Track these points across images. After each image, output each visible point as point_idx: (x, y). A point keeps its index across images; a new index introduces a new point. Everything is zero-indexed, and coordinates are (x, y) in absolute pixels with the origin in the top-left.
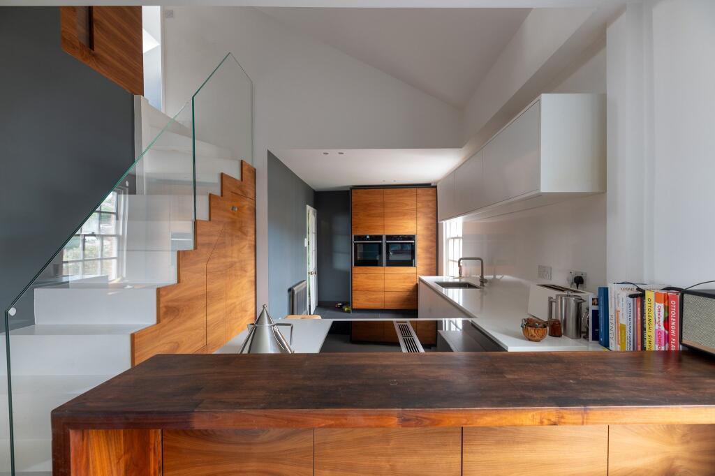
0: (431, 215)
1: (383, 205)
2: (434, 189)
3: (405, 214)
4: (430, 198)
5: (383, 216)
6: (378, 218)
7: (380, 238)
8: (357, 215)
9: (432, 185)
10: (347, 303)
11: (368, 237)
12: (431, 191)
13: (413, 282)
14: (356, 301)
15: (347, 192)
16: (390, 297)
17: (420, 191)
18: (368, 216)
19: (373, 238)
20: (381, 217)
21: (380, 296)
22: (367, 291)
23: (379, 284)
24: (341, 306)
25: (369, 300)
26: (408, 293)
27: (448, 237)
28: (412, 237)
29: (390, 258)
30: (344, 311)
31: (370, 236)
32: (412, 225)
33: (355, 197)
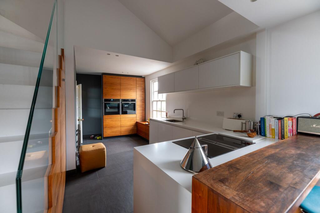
0: (142, 90)
1: (120, 84)
2: (144, 79)
3: (131, 89)
4: (142, 83)
5: (120, 90)
6: (118, 91)
7: (118, 100)
8: (106, 88)
9: (143, 77)
10: (101, 135)
11: (112, 100)
12: (142, 79)
13: (135, 121)
14: (105, 133)
15: (101, 76)
16: (124, 129)
17: (138, 79)
18: (112, 89)
19: (114, 100)
20: (119, 90)
21: (119, 129)
22: (112, 127)
23: (118, 123)
24: (94, 137)
25: (113, 132)
26: (132, 127)
27: (152, 100)
28: (134, 100)
29: (124, 111)
30: (96, 139)
31: (113, 99)
32: (134, 95)
33: (105, 79)
